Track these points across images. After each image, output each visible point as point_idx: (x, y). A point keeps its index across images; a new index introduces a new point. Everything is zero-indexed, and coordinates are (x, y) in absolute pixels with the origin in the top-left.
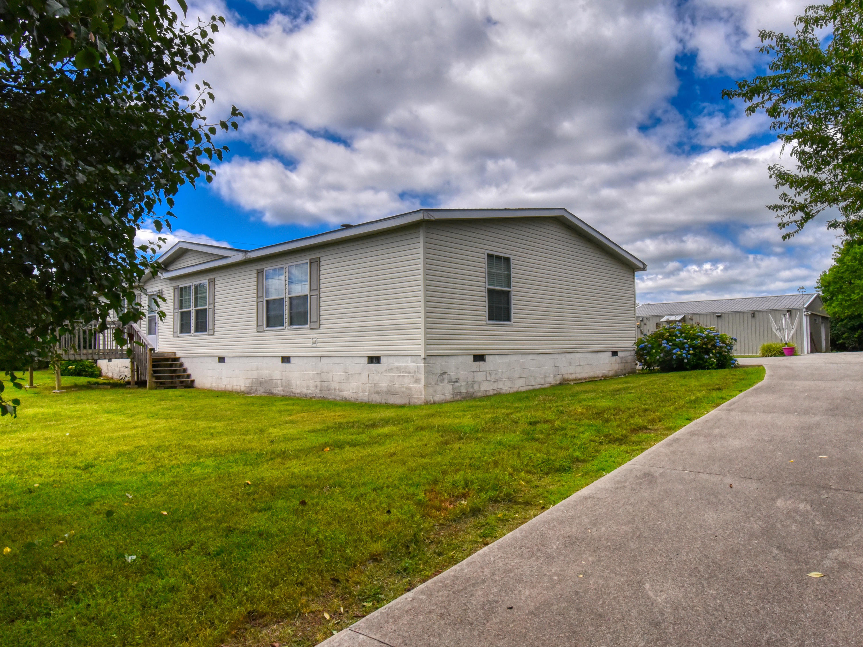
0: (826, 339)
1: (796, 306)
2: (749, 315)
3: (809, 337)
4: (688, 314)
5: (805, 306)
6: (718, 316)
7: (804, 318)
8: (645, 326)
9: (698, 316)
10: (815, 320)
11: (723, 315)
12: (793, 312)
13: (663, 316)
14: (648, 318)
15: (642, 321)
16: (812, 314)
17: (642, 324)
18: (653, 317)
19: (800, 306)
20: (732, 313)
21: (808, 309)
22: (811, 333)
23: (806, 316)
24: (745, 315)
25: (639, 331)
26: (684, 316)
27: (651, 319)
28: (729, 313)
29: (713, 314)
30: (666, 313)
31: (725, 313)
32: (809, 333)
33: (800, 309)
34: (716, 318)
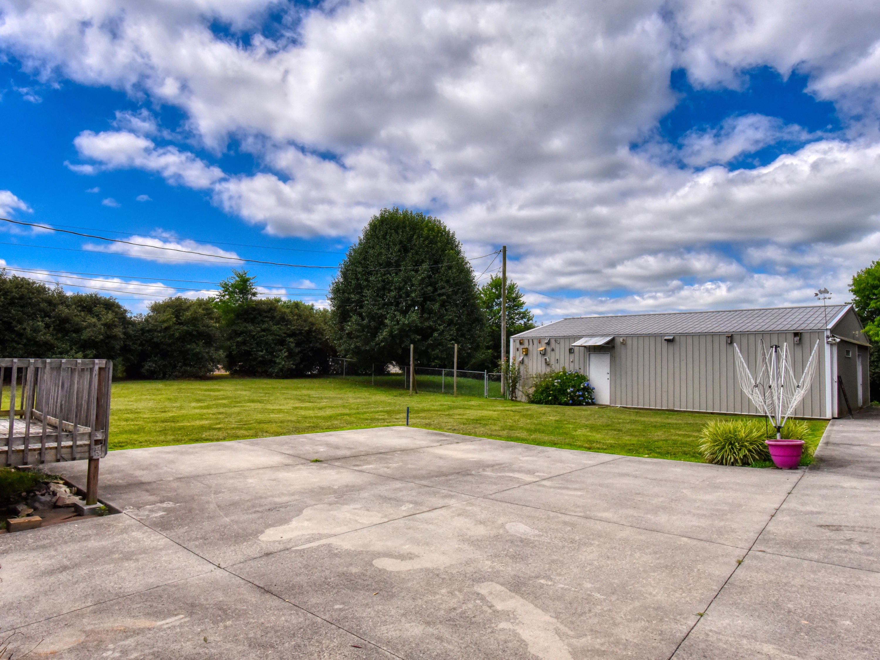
0: (864, 384)
1: (811, 326)
2: (724, 339)
3: (836, 385)
4: (619, 336)
5: (830, 326)
6: (668, 341)
7: (827, 348)
8: (553, 353)
9: (635, 340)
10: (848, 352)
11: (677, 338)
12: (806, 338)
13: (580, 337)
14: (557, 340)
15: (548, 344)
16: (842, 341)
17: (549, 349)
18: (564, 338)
19: (820, 325)
20: (693, 335)
21: (834, 331)
22: (839, 377)
23: (832, 345)
24: (716, 339)
25: (544, 361)
26: (613, 340)
27: (562, 341)
28: (686, 335)
29: (661, 335)
30: (583, 333)
31: (682, 335)
32: (836, 378)
33: (819, 332)
34: (665, 343)
